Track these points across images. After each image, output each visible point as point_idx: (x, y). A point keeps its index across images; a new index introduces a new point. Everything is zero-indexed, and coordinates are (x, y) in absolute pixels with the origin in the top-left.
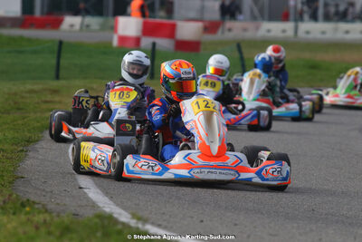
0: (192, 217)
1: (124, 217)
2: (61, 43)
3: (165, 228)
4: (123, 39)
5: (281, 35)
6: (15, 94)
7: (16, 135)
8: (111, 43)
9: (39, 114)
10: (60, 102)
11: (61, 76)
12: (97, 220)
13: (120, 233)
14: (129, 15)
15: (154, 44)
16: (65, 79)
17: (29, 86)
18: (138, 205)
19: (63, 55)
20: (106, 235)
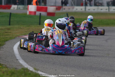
0: (53, 69)
1: (31, 69)
2: (11, 13)
3: (44, 72)
4: (30, 12)
8: (27, 13)
9: (4, 36)
10: (10, 32)
11: (11, 24)
12: (22, 70)
13: (30, 74)
14: (32, 5)
15: (40, 14)
16: (12, 25)
18: (36, 65)
19: (11, 17)
20: (26, 75)
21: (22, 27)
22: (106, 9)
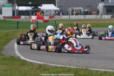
2: (18, 22)
5: (66, 18)
6: (8, 32)
10: (16, 34)
11: (18, 28)
17: (11, 31)
21: (24, 30)
22: (83, 17)
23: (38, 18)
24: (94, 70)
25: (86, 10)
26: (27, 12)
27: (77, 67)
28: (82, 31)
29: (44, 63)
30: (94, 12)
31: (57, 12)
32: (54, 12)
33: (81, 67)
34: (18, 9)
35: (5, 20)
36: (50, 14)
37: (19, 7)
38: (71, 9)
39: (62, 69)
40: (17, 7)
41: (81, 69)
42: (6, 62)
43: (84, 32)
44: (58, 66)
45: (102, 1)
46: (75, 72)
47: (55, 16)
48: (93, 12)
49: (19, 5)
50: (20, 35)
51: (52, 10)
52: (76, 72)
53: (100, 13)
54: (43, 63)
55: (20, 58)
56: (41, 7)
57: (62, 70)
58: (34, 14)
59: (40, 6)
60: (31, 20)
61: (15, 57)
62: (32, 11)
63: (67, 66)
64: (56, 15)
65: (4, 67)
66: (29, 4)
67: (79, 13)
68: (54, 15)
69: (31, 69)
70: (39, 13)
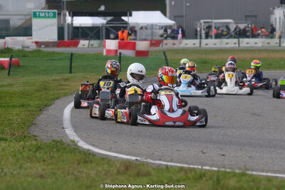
2: (72, 54)
4: (108, 51)
5: (193, 46)
6: (46, 82)
7: (40, 103)
8: (103, 53)
10: (68, 85)
11: (72, 72)
17: (54, 78)
19: (73, 60)
21: (88, 76)
22: (235, 44)
23: (121, 46)
24: (263, 176)
25: (242, 26)
26: (95, 31)
27: (219, 167)
28: (224, 76)
29: (138, 158)
30: (263, 30)
31: (169, 31)
32: (161, 32)
33: (229, 168)
34: (72, 24)
35: (39, 51)
36: (152, 35)
37: (75, 18)
38: (204, 22)
39: (183, 173)
40: (69, 19)
41: (229, 172)
42: (41, 154)
43: (231, 79)
44: (171, 166)
45: (282, 3)
46: (215, 179)
47: (165, 42)
48: (260, 32)
49: (75, 14)
50: (82, 85)
51: (157, 25)
52: (218, 181)
53: (277, 33)
54: (134, 158)
55: (76, 144)
56: (130, 18)
57: (182, 175)
58: (112, 36)
59: (126, 16)
60: (105, 51)
61: (64, 144)
62: (106, 28)
63: (196, 167)
64: (166, 38)
65: (37, 168)
66: (99, 10)
67: (225, 33)
68: (162, 38)
69: (103, 173)
70: (123, 32)
